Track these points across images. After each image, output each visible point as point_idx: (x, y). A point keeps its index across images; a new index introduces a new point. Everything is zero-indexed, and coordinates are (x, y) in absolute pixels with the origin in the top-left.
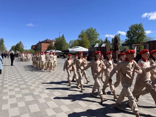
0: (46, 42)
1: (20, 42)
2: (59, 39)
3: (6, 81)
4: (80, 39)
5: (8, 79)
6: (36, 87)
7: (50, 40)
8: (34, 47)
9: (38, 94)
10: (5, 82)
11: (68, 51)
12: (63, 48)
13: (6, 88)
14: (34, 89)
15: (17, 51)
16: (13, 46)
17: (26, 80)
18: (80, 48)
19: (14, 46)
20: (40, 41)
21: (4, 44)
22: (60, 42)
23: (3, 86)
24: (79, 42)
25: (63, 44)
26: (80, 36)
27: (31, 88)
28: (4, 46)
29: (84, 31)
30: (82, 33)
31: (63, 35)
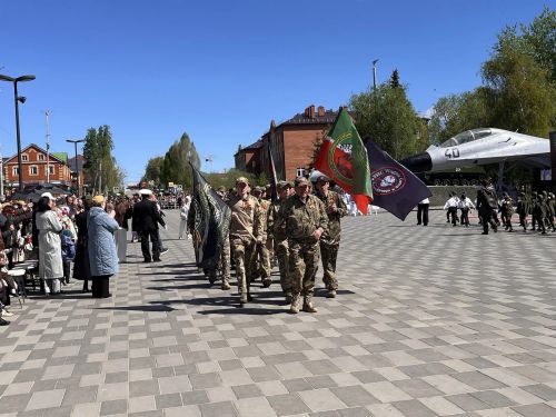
0: (305, 122)
1: (185, 137)
2: (373, 99)
3: (104, 333)
4: (496, 85)
5: (114, 325)
6: (227, 365)
7: (327, 109)
8: (249, 156)
9: (229, 402)
10: (95, 341)
11: (428, 162)
12: (398, 145)
13: (96, 367)
14: (213, 375)
15: (171, 184)
16: (151, 162)
17: (186, 331)
18: (500, 135)
19: (157, 160)
20: (277, 124)
21: (113, 153)
22: (377, 118)
23: (86, 357)
24: (490, 105)
25: (397, 126)
26: (491, 70)
27: (203, 368)
28: (111, 166)
29: (519, 33)
30: (504, 46)
31: (395, 76)
